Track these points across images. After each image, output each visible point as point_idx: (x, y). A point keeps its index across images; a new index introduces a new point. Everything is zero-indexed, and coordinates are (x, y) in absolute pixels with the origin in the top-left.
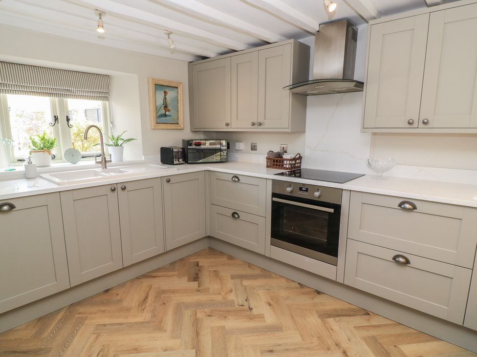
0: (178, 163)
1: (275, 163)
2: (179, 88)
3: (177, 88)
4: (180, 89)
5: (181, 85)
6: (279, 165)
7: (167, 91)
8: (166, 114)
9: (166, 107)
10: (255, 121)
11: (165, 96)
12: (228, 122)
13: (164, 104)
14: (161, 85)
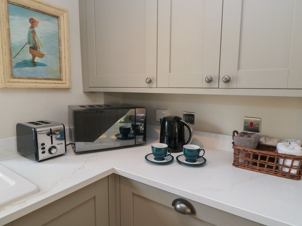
0: (51, 156)
1: (258, 161)
2: (62, 17)
3: (57, 17)
4: (63, 20)
5: (65, 14)
6: (269, 167)
7: (36, 19)
8: (35, 61)
9: (34, 48)
10: (214, 73)
11: (32, 27)
12: (152, 75)
13: (29, 43)
14: (24, 7)
